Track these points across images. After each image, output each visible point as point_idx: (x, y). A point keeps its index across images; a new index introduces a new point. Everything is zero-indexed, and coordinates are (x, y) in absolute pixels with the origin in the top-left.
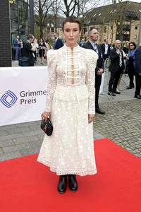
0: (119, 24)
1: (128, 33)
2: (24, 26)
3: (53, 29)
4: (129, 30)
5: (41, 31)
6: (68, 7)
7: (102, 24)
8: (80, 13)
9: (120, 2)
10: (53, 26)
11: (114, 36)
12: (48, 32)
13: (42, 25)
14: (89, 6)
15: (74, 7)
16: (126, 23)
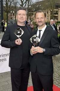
0: (51, 10)
1: (57, 15)
3: (14, 14)
4: (58, 14)
5: (7, 15)
6: (22, 2)
8: (29, 5)
10: (14, 12)
11: (49, 18)
13: (8, 12)
14: (34, 1)
15: (26, 2)
16: (55, 10)
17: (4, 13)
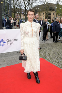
0: (46, 12)
1: (50, 16)
2: (7, 13)
3: (19, 14)
4: (51, 15)
5: (14, 15)
6: (25, 5)
7: (40, 12)
8: (31, 7)
9: (47, 3)
10: (19, 13)
12: (17, 16)
13: (15, 13)
14: (34, 5)
16: (49, 12)
17: (12, 13)
